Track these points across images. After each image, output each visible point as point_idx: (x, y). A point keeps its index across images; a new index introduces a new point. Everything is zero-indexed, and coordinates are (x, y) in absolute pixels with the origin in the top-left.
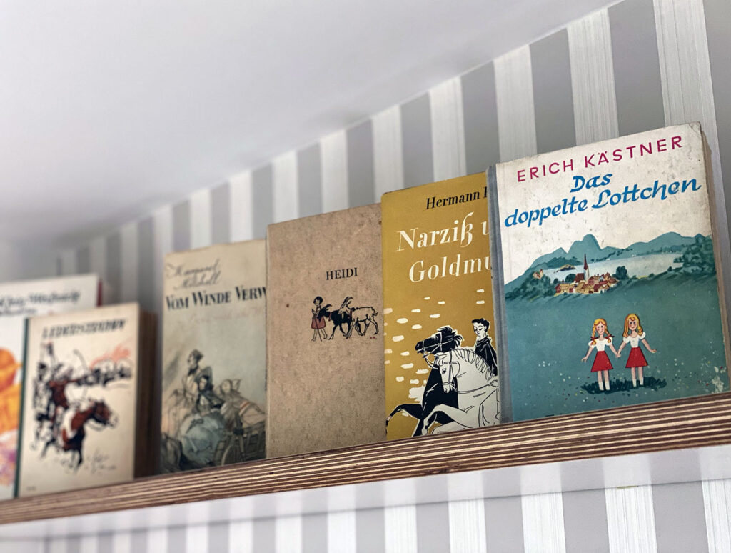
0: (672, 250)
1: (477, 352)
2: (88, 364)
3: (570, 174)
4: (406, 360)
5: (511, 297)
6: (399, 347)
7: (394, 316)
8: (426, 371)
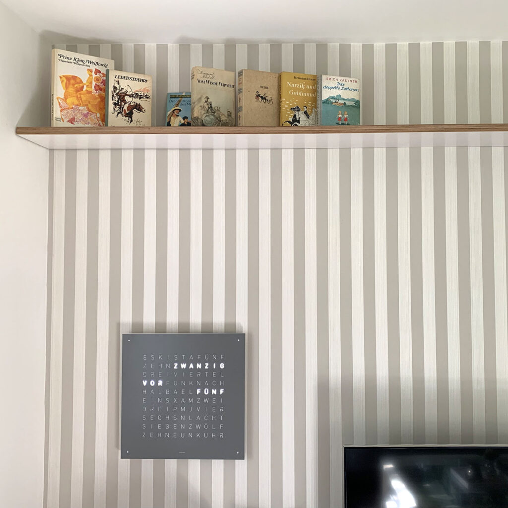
0: (354, 101)
1: (304, 113)
2: (133, 91)
3: (337, 82)
4: (289, 111)
5: (323, 103)
6: (286, 108)
7: (285, 101)
8: (293, 115)
